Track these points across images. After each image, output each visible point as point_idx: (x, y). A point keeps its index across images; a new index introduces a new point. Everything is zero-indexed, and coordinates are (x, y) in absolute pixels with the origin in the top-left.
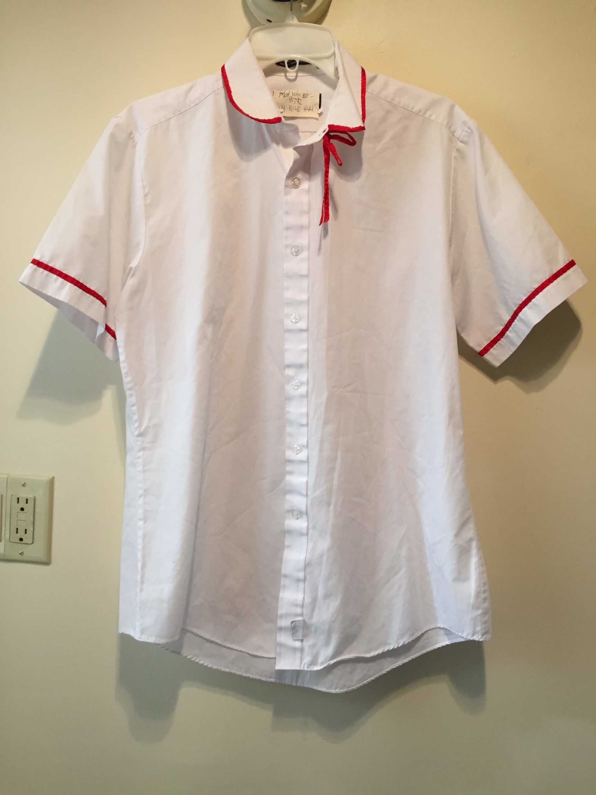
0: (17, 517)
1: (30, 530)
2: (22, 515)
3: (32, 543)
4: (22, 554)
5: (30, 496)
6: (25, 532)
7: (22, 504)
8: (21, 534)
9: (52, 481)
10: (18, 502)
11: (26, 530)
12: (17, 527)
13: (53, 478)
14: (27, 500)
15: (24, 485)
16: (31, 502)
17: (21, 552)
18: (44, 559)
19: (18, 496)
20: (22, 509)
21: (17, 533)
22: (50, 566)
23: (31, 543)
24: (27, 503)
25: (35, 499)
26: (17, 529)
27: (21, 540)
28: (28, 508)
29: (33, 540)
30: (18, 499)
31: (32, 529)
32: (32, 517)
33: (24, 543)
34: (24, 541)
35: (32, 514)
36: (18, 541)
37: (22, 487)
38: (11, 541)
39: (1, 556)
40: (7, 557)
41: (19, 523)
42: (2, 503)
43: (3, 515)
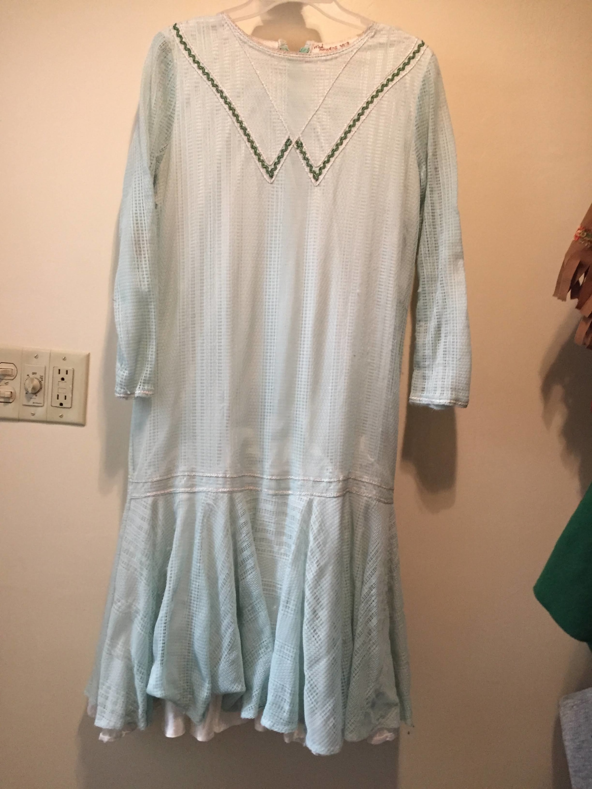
0: (58, 386)
1: (69, 396)
2: (62, 384)
3: (71, 407)
4: (61, 416)
5: (70, 368)
6: (64, 398)
7: (63, 375)
8: (61, 400)
9: (88, 356)
10: (59, 373)
11: (66, 396)
13: (89, 354)
14: (67, 371)
15: (64, 359)
16: (70, 373)
18: (80, 421)
20: (63, 379)
21: (58, 399)
22: (85, 427)
23: (69, 406)
24: (67, 374)
25: (74, 371)
26: (58, 395)
27: (61, 404)
28: (68, 378)
29: (72, 405)
30: (59, 370)
31: (71, 396)
32: (71, 386)
33: (65, 408)
34: (64, 406)
35: (71, 383)
36: (58, 405)
37: (62, 361)
38: (53, 405)
39: (44, 418)
40: (48, 420)
41: (60, 391)
42: (45, 374)
43: (46, 384)
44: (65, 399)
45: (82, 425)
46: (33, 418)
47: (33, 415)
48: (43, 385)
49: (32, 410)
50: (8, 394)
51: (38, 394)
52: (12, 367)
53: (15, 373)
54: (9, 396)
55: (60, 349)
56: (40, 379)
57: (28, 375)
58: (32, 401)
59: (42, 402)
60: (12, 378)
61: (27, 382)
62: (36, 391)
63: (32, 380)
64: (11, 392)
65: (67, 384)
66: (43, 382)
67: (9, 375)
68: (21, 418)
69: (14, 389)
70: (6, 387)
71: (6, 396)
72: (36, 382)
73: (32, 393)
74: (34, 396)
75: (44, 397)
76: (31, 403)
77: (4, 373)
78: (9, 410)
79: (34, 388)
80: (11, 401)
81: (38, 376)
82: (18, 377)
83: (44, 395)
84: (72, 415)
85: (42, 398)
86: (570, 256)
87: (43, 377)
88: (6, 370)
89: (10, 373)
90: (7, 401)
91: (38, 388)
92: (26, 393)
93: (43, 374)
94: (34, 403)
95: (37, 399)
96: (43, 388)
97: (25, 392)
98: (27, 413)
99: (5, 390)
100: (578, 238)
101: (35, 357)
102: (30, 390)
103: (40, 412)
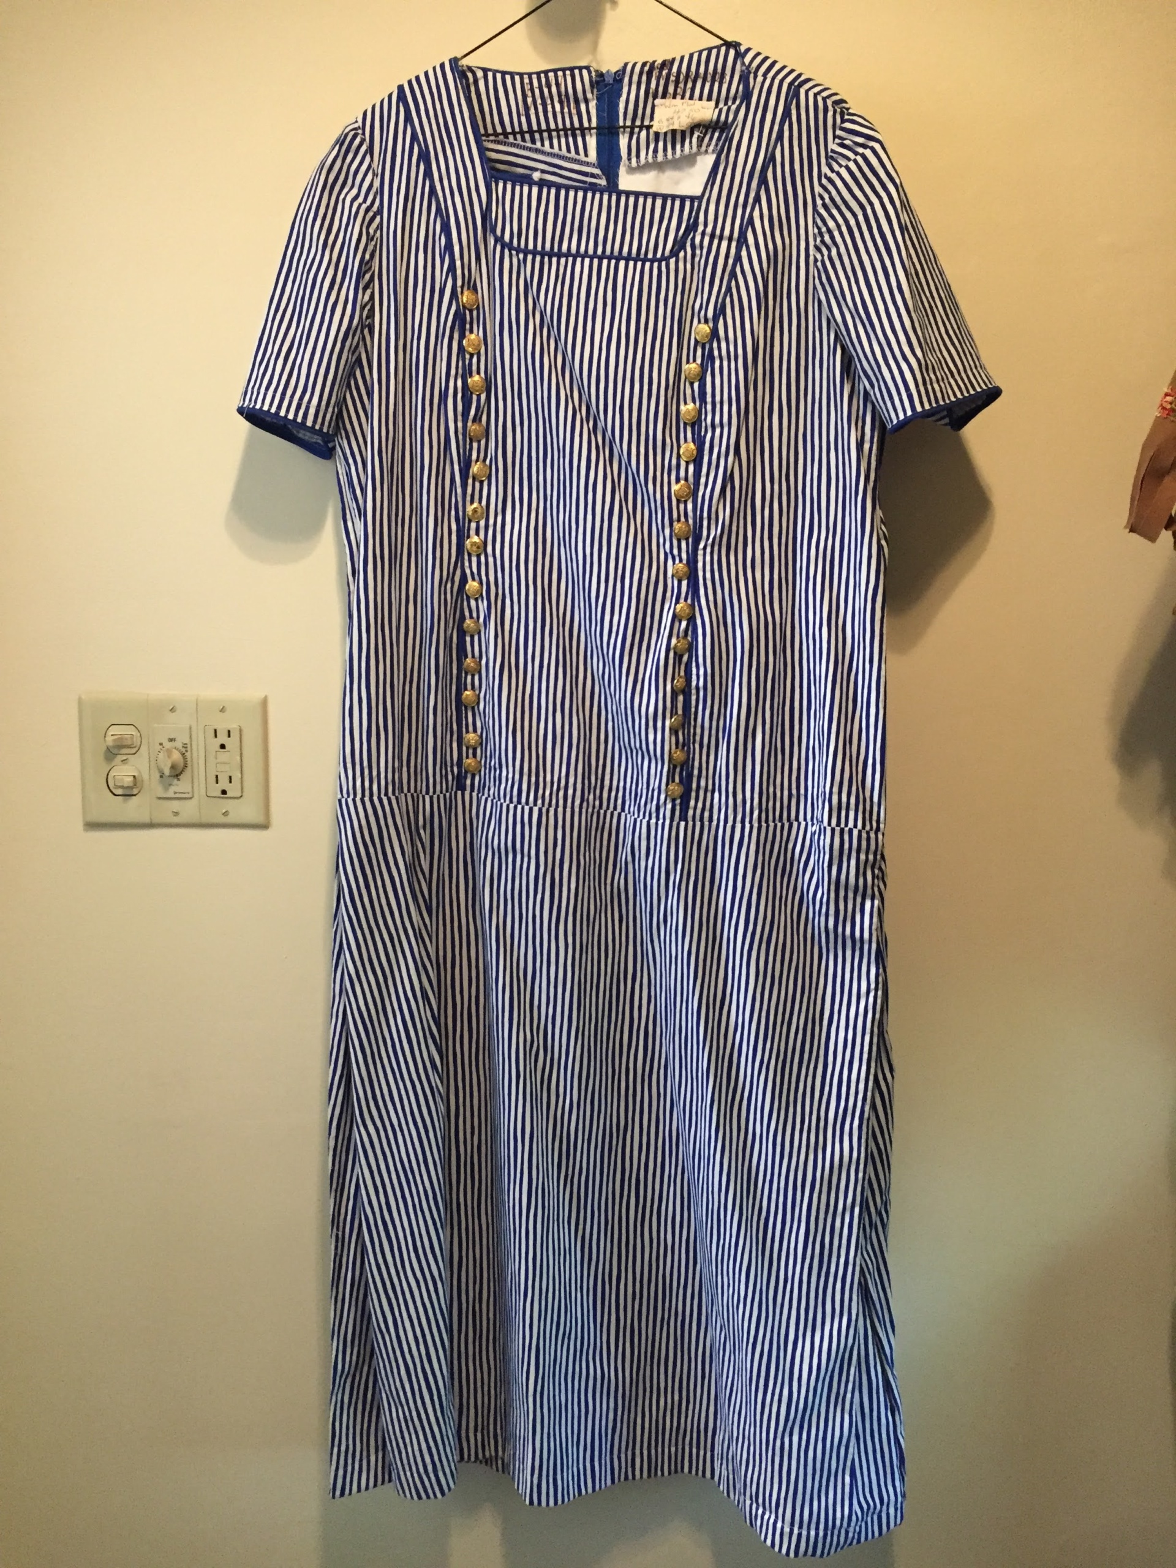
0: (216, 758)
1: (237, 777)
2: (223, 756)
3: (241, 796)
4: (226, 814)
5: (233, 726)
6: (228, 781)
7: (222, 738)
8: (224, 784)
9: (264, 703)
10: (216, 736)
11: (230, 777)
12: (217, 774)
13: (266, 697)
14: (229, 732)
15: (223, 710)
16: (235, 735)
17: (224, 811)
18: (260, 819)
19: (215, 728)
20: (223, 746)
21: (217, 783)
22: (270, 828)
23: (239, 795)
24: (229, 736)
25: (241, 730)
26: (217, 776)
27: (224, 792)
28: (232, 744)
29: (242, 792)
30: (216, 731)
31: (240, 775)
32: (238, 758)
33: (231, 798)
34: (229, 794)
35: (239, 753)
36: (219, 794)
37: (219, 714)
38: (210, 795)
39: (195, 820)
40: (204, 820)
41: (220, 768)
42: (191, 741)
43: (195, 754)
44: (230, 782)
45: (264, 826)
46: (176, 820)
47: (176, 814)
48: (189, 759)
49: (175, 805)
50: (128, 781)
51: (181, 777)
52: (131, 731)
53: (137, 742)
54: (131, 784)
55: (213, 692)
56: (184, 750)
57: (161, 744)
58: (172, 789)
59: (189, 790)
60: (134, 751)
61: (161, 755)
62: (177, 772)
63: (169, 752)
64: (134, 777)
65: (230, 756)
66: (188, 754)
67: (129, 747)
68: (156, 820)
69: (140, 772)
70: (125, 767)
71: (125, 785)
72: (176, 756)
73: (171, 776)
74: (175, 781)
75: (193, 782)
76: (170, 794)
77: (119, 744)
78: (133, 810)
79: (173, 767)
80: (135, 791)
81: (179, 744)
82: (144, 750)
83: (192, 777)
84: (244, 811)
85: (190, 785)
87: (189, 746)
88: (121, 738)
89: (129, 743)
90: (129, 792)
91: (182, 765)
92: (161, 777)
93: (187, 741)
94: (175, 793)
95: (181, 786)
96: (189, 763)
97: (158, 775)
98: (165, 811)
99: (123, 773)
101: (171, 710)
102: (167, 772)
103: (188, 810)
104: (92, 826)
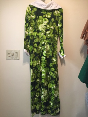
5: (17, 52)
6: (17, 56)
9: (19, 50)
42: (14, 53)
45: (19, 59)
52: (10, 52)
55: (15, 50)
57: (12, 53)
62: (13, 55)
65: (17, 54)
84: (17, 58)
86: (82, 33)
90: (9, 57)
97: (11, 56)
98: (12, 58)
99: (9, 55)
100: (83, 30)
101: (13, 51)
103: (14, 58)
104: (7, 59)
